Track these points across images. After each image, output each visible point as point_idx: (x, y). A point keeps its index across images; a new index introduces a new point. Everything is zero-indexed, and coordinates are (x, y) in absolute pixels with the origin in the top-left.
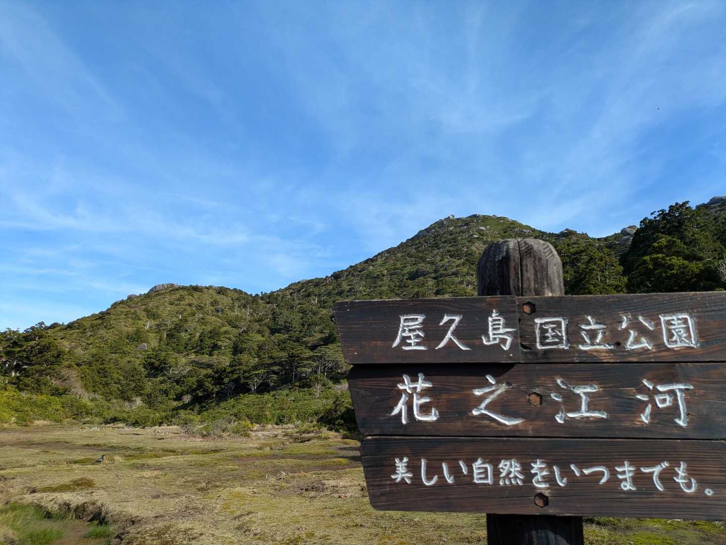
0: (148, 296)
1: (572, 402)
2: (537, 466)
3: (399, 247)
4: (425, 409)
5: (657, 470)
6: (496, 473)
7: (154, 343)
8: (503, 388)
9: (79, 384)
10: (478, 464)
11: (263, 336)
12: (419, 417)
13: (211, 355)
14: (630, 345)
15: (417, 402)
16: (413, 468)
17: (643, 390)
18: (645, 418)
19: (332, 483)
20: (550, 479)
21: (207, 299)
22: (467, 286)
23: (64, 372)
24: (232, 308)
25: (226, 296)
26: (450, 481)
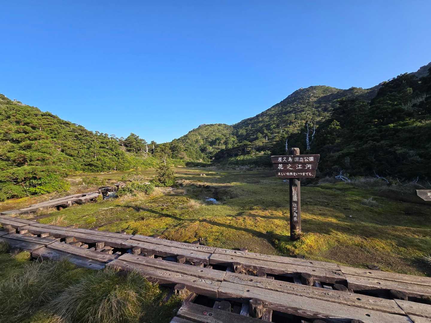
0: (198, 129)
1: (298, 167)
2: (294, 173)
3: (280, 103)
4: (282, 168)
5: (307, 173)
6: (290, 174)
7: (202, 143)
8: (291, 165)
9: (186, 156)
10: (288, 173)
11: (234, 138)
12: (281, 168)
13: (219, 145)
14: (305, 161)
15: (281, 167)
16: (281, 174)
17: (307, 165)
18: (306, 168)
19: (262, 181)
20: (296, 174)
21: (216, 128)
22: (308, 115)
23: (182, 153)
24: (224, 130)
25: (222, 126)
26: (285, 175)
